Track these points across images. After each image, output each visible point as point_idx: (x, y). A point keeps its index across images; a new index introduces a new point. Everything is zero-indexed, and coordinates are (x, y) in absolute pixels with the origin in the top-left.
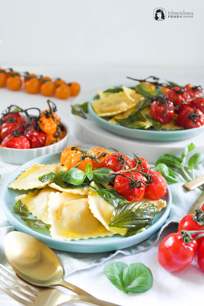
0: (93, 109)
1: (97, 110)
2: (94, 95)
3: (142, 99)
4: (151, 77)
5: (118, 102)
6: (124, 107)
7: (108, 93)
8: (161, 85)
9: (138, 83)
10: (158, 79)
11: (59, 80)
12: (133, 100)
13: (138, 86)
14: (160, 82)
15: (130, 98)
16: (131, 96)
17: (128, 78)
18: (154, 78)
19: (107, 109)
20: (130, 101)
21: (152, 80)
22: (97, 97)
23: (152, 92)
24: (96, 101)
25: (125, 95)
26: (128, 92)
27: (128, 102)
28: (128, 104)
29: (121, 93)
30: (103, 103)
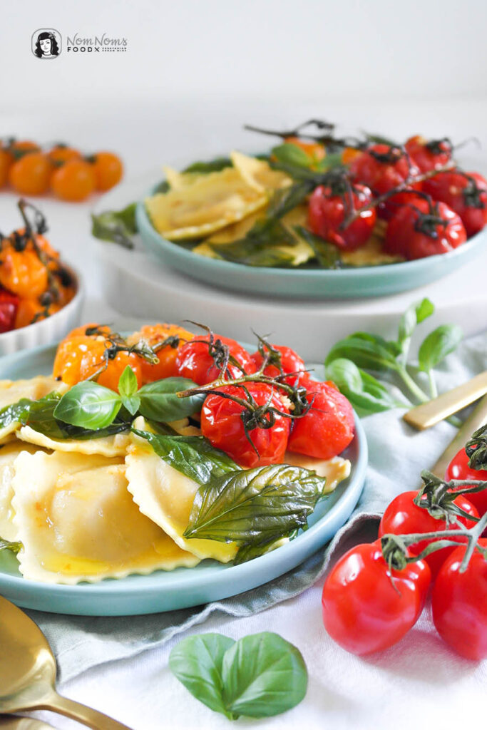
0: (151, 222)
1: (161, 222)
2: (155, 181)
3: (287, 183)
4: (312, 122)
5: (221, 197)
6: (236, 208)
7: (193, 175)
8: (341, 143)
9: (277, 141)
10: (331, 127)
11: (61, 147)
12: (260, 188)
13: (276, 150)
14: (337, 134)
15: (252, 183)
16: (258, 177)
17: (249, 128)
18: (321, 125)
19: (190, 216)
20: (252, 190)
21: (314, 131)
22: (164, 188)
23: (316, 164)
24: (160, 197)
25: (237, 177)
26: (247, 167)
27: (247, 194)
28: (248, 200)
29: (227, 171)
30: (178, 203)
